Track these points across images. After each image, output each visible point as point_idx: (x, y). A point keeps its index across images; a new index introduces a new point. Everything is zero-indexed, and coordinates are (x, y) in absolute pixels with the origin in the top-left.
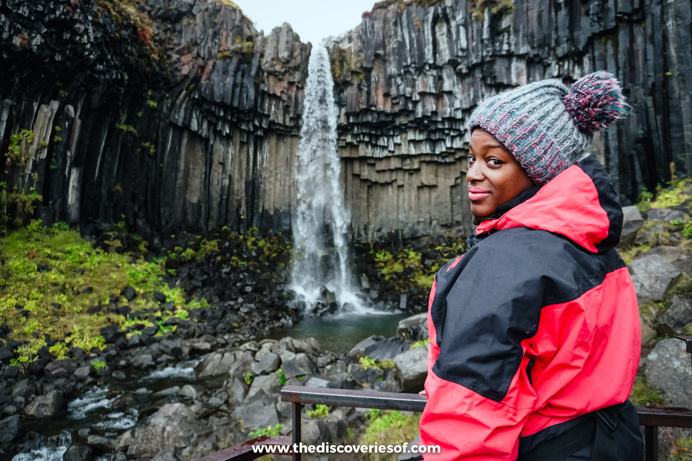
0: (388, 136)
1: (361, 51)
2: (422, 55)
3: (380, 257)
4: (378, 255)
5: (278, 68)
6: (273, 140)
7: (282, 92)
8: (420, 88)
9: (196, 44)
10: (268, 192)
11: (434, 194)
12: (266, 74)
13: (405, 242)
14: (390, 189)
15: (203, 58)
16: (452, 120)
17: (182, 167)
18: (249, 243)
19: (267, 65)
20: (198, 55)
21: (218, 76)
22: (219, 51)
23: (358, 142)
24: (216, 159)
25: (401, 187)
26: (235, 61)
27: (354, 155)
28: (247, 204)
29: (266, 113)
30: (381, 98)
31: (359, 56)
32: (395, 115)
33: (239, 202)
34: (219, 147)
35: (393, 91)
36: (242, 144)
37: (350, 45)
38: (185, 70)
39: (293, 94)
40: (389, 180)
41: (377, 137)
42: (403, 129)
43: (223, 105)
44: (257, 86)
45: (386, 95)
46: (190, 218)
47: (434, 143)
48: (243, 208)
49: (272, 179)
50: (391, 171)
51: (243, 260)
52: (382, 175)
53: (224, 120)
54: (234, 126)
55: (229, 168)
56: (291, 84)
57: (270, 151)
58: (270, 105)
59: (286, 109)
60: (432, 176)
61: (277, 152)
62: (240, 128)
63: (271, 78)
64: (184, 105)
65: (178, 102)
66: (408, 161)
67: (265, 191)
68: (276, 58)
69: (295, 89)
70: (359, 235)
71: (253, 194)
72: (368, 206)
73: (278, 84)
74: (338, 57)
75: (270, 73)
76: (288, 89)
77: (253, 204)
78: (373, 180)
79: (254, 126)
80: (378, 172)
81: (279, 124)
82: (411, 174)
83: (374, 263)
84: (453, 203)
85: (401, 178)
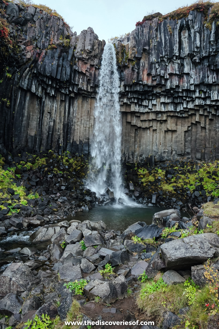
0: (149, 100)
1: (135, 47)
2: (172, 50)
3: (141, 171)
4: (139, 171)
5: (84, 56)
6: (80, 100)
7: (86, 71)
8: (170, 71)
9: (35, 39)
10: (76, 131)
11: (174, 136)
12: (77, 59)
13: (156, 163)
14: (148, 131)
15: (40, 49)
16: (188, 91)
17: (26, 114)
18: (64, 161)
19: (78, 54)
20: (37, 46)
21: (48, 60)
22: (49, 44)
23: (131, 103)
24: (46, 109)
25: (155, 130)
26: (59, 50)
27: (128, 110)
28: (63, 137)
29: (77, 83)
30: (145, 77)
31: (134, 50)
32: (154, 87)
33: (59, 136)
34: (48, 103)
35: (153, 72)
36: (62, 101)
37: (128, 43)
38: (29, 55)
39: (93, 72)
40: (148, 126)
41: (142, 100)
42: (158, 96)
43: (51, 78)
44: (71, 67)
45: (149, 75)
46: (30, 144)
47: (176, 105)
48: (61, 140)
49: (79, 123)
50: (150, 121)
51: (60, 170)
52: (144, 123)
53: (52, 87)
54: (57, 91)
55: (53, 115)
56: (92, 66)
57: (78, 106)
58: (79, 78)
59: (89, 81)
60: (174, 125)
61: (82, 107)
62: (61, 92)
63: (80, 62)
64: (28, 77)
65: (24, 74)
66: (160, 115)
67: (74, 130)
68: (83, 50)
69: (94, 69)
70: (129, 157)
71: (67, 131)
72: (135, 141)
73: (84, 66)
74: (120, 50)
75: (79, 59)
76: (90, 69)
77: (67, 138)
78: (139, 126)
79: (69, 91)
80: (142, 121)
81: (84, 90)
82: (161, 123)
83: (137, 175)
84: (185, 141)
85: (155, 126)
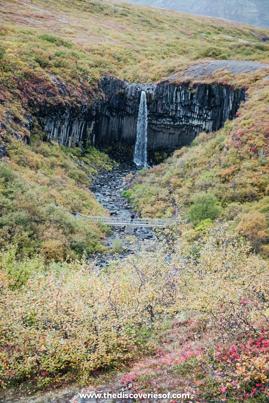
0: (161, 119)
2: (172, 99)
3: (156, 154)
5: (131, 98)
6: (127, 116)
7: (131, 105)
8: (171, 108)
9: (109, 92)
11: (174, 136)
12: (127, 100)
13: (164, 149)
14: (161, 133)
16: (179, 118)
17: (102, 125)
18: (119, 148)
19: (128, 97)
20: (110, 94)
21: (114, 100)
22: (115, 93)
23: (152, 119)
24: (110, 122)
25: (164, 133)
26: (119, 96)
27: (151, 122)
29: (126, 110)
30: (160, 109)
31: (155, 96)
32: (163, 114)
33: (116, 134)
34: (112, 119)
35: (164, 108)
36: (118, 117)
38: (107, 100)
39: (135, 105)
40: (160, 131)
41: (158, 118)
42: (165, 117)
43: (115, 108)
44: (125, 103)
45: (161, 109)
46: (104, 140)
47: (174, 122)
48: (117, 136)
49: (126, 128)
50: (161, 128)
51: (119, 153)
53: (114, 112)
54: (117, 113)
55: (114, 124)
56: (134, 102)
57: (126, 120)
58: (128, 108)
59: (132, 109)
60: (173, 131)
61: (128, 120)
63: (129, 101)
65: (104, 108)
66: (167, 126)
67: (123, 131)
68: (131, 95)
70: (150, 146)
71: (120, 132)
72: (154, 137)
73: (131, 102)
74: (149, 96)
75: (129, 99)
76: (133, 104)
77: (120, 136)
78: (156, 130)
79: (123, 113)
80: (157, 128)
81: (130, 113)
82: (167, 130)
83: (154, 155)
84: (179, 139)
85: (164, 130)
